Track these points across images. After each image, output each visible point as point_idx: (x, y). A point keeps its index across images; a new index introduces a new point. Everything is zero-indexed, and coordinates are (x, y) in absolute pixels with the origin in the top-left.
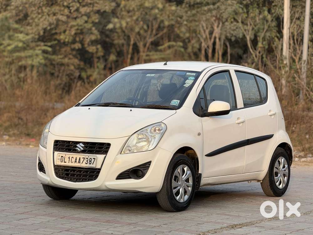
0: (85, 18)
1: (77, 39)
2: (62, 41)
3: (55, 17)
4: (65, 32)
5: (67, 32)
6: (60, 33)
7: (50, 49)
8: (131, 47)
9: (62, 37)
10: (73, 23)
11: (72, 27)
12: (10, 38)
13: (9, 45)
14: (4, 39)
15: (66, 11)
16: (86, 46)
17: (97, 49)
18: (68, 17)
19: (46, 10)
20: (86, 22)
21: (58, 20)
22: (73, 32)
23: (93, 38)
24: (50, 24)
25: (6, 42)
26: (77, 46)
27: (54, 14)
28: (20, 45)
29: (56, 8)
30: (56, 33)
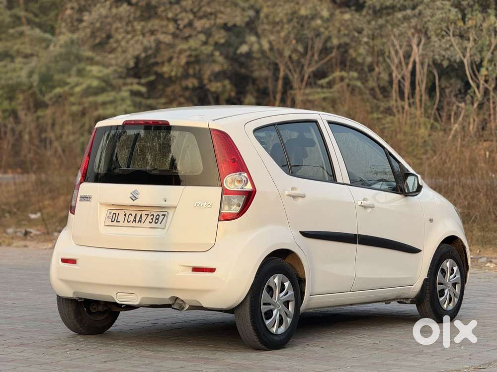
0: (202, 37)
1: (191, 71)
2: (166, 76)
3: (153, 38)
4: (170, 60)
5: (174, 62)
6: (163, 63)
7: (143, 89)
8: (280, 82)
9: (166, 69)
10: (184, 46)
11: (181, 52)
12: (80, 73)
13: (77, 85)
14: (70, 76)
15: (171, 27)
16: (206, 82)
17: (224, 86)
18: (175, 36)
19: (138, 26)
20: (205, 43)
21: (159, 43)
22: (183, 61)
23: (217, 68)
24: (146, 49)
25: (73, 80)
26: (192, 82)
27: (152, 32)
28: (95, 83)
29: (154, 23)
30: (157, 64)
